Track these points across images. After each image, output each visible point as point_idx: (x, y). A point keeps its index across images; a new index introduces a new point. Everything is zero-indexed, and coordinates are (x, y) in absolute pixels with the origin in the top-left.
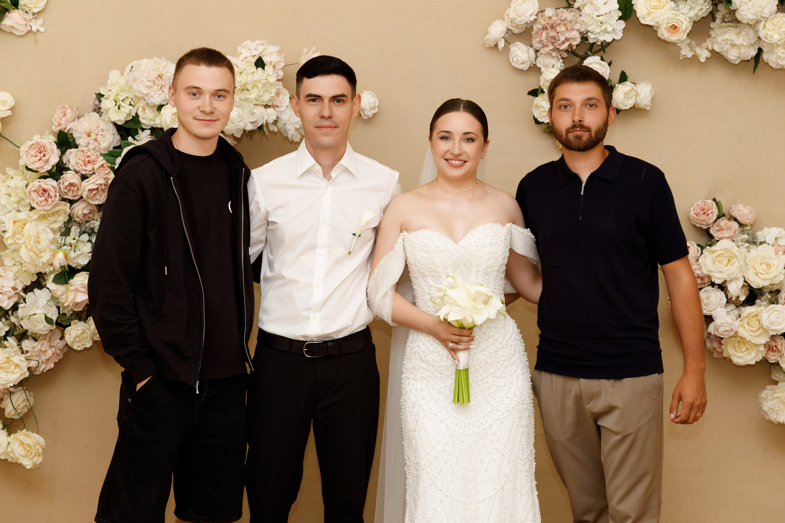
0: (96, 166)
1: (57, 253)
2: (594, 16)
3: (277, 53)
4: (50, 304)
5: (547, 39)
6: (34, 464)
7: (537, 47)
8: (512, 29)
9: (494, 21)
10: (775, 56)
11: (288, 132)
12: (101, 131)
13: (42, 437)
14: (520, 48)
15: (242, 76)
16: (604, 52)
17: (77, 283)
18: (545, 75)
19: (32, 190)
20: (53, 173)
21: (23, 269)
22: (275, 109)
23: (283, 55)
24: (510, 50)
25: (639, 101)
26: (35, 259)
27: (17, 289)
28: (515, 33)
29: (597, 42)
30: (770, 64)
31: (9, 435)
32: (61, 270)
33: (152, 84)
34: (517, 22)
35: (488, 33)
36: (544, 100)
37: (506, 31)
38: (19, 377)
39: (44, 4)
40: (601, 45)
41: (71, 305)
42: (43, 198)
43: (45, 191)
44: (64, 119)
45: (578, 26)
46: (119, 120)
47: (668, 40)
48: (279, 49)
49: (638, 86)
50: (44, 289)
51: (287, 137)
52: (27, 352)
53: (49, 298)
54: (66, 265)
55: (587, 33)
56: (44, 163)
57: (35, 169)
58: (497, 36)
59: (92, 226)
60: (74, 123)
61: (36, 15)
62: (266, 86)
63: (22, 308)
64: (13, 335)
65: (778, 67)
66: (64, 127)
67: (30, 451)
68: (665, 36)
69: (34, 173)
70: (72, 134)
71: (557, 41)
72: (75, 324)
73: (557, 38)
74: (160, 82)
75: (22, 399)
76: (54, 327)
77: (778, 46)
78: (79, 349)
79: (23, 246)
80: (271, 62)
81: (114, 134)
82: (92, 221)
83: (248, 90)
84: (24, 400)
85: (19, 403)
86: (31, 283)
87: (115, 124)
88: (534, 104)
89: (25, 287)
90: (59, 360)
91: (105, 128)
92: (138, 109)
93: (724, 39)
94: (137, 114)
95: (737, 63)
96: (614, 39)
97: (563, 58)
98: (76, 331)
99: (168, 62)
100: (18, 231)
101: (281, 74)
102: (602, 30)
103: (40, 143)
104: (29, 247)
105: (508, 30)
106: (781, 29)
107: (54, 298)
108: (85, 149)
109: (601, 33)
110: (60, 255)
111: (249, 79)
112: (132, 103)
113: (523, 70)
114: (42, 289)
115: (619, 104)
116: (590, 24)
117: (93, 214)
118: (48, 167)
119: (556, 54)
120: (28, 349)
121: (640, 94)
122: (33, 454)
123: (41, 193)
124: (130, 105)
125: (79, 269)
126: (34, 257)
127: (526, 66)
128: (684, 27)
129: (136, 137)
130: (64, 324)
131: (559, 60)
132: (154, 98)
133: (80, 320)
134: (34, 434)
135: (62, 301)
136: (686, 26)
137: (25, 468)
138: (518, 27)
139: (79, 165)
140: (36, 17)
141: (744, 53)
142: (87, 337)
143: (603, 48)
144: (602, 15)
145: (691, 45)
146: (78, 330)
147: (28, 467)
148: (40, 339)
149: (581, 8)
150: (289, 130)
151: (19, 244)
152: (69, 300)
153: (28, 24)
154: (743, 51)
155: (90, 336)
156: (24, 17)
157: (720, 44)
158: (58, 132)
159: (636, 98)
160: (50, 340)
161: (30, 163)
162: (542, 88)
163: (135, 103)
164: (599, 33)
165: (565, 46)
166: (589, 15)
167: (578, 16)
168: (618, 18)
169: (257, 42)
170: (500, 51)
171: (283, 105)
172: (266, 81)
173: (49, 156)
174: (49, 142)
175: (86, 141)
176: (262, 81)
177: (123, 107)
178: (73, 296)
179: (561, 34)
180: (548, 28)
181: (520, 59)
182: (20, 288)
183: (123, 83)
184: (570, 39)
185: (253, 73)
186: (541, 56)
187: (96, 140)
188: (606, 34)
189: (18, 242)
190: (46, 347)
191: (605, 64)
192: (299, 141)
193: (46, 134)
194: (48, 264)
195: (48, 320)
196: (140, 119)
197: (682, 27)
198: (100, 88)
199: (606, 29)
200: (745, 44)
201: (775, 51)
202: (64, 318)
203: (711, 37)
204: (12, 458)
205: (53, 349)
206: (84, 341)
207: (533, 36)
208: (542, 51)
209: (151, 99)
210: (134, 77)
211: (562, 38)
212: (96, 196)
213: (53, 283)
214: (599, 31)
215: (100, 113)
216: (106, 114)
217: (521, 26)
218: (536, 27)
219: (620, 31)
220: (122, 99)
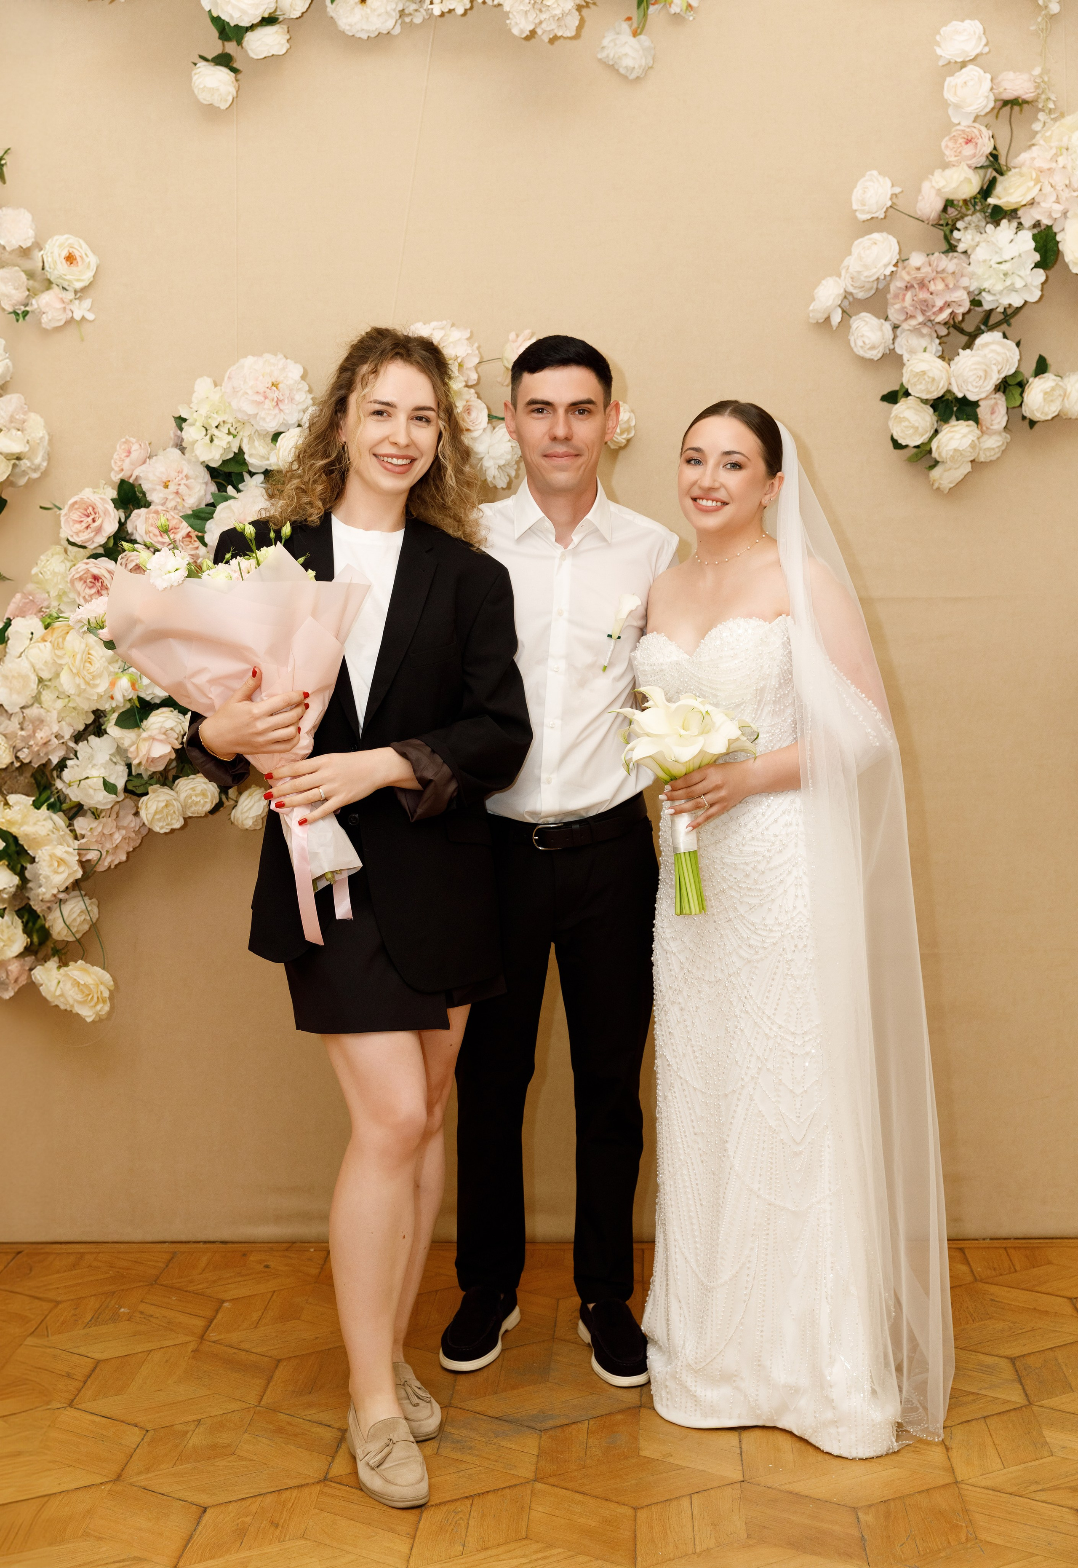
0: (179, 536)
1: (119, 678)
2: (993, 263)
3: (466, 342)
4: (115, 760)
5: (913, 306)
6: (97, 1014)
7: (898, 319)
8: (854, 291)
9: (824, 279)
11: (487, 473)
12: (185, 479)
13: (108, 972)
16: (1009, 325)
17: (155, 726)
18: (910, 365)
19: (75, 577)
20: (110, 548)
21: (71, 705)
23: (476, 345)
24: (850, 327)
25: (1067, 405)
26: (85, 690)
27: (63, 737)
28: (859, 297)
29: (997, 308)
31: (59, 967)
32: (128, 706)
33: (263, 399)
34: (862, 278)
35: (813, 299)
36: (908, 408)
37: (842, 296)
38: (67, 878)
39: (92, 274)
40: (1003, 313)
41: (144, 762)
42: (93, 591)
43: (96, 578)
44: (127, 461)
45: (965, 282)
46: (212, 459)
48: (468, 335)
49: (1066, 380)
50: (105, 736)
51: (486, 480)
52: (83, 837)
53: (113, 750)
54: (135, 697)
55: (980, 293)
56: (93, 533)
57: (80, 544)
58: (830, 303)
60: (143, 467)
61: (81, 293)
63: (72, 767)
64: (60, 810)
66: (128, 474)
67: (89, 995)
69: (81, 550)
70: (140, 485)
71: (930, 307)
72: (154, 791)
73: (930, 303)
74: (274, 394)
75: (79, 911)
76: (122, 796)
78: (162, 831)
79: (66, 668)
80: (457, 357)
81: (206, 484)
84: (82, 912)
85: (75, 915)
86: (84, 726)
87: (208, 467)
88: (892, 416)
89: (76, 733)
90: (134, 849)
91: (191, 473)
92: (242, 440)
94: (240, 449)
96: (1026, 302)
97: (938, 337)
98: (156, 802)
99: (289, 360)
100: (58, 644)
101: (474, 377)
102: (1007, 287)
103: (87, 500)
104: (75, 671)
105: (847, 295)
107: (120, 751)
108: (160, 508)
109: (1005, 292)
110: (124, 682)
112: (232, 430)
113: (871, 360)
114: (103, 735)
115: (1036, 413)
116: (985, 277)
118: (101, 540)
119: (929, 330)
120: (83, 832)
121: (1070, 393)
122: (95, 999)
123: (91, 582)
124: (229, 433)
125: (155, 704)
126: (83, 686)
127: (879, 352)
129: (240, 486)
130: (138, 792)
131: (932, 341)
132: (266, 422)
133: (164, 784)
134: (95, 967)
135: (130, 755)
137: (84, 1020)
138: (864, 287)
139: (151, 535)
140: (80, 296)
142: (174, 812)
143: (1007, 318)
144: (1005, 262)
146: (159, 801)
147: (89, 1020)
148: (101, 816)
149: (969, 252)
150: (488, 468)
151: (61, 664)
152: (141, 755)
153: (68, 307)
155: (178, 810)
156: (60, 296)
158: (119, 481)
159: (1063, 400)
160: (117, 817)
161: (72, 534)
162: (906, 387)
163: (237, 430)
164: (1001, 293)
165: (944, 316)
166: (985, 261)
167: (965, 265)
168: (1033, 265)
169: (434, 324)
170: (834, 328)
171: (476, 427)
173: (102, 521)
174: (101, 499)
175: (161, 495)
177: (217, 437)
178: (147, 748)
179: (936, 295)
180: (916, 286)
181: (867, 341)
182: (67, 736)
183: (215, 397)
184: (953, 303)
186: (903, 335)
187: (177, 493)
188: (1014, 293)
189: (59, 662)
190: (112, 828)
191: (1011, 344)
192: (505, 486)
193: (102, 486)
194: (107, 695)
195: (109, 787)
196: (246, 457)
198: (179, 408)
199: (1013, 284)
202: (137, 782)
204: (66, 1005)
205: (124, 832)
206: (169, 818)
207: (891, 301)
208: (905, 326)
209: (261, 423)
210: (233, 388)
211: (939, 303)
213: (117, 728)
214: (1002, 288)
215: (182, 450)
216: (193, 450)
217: (868, 286)
218: (897, 284)
219: (1036, 287)
220: (216, 425)
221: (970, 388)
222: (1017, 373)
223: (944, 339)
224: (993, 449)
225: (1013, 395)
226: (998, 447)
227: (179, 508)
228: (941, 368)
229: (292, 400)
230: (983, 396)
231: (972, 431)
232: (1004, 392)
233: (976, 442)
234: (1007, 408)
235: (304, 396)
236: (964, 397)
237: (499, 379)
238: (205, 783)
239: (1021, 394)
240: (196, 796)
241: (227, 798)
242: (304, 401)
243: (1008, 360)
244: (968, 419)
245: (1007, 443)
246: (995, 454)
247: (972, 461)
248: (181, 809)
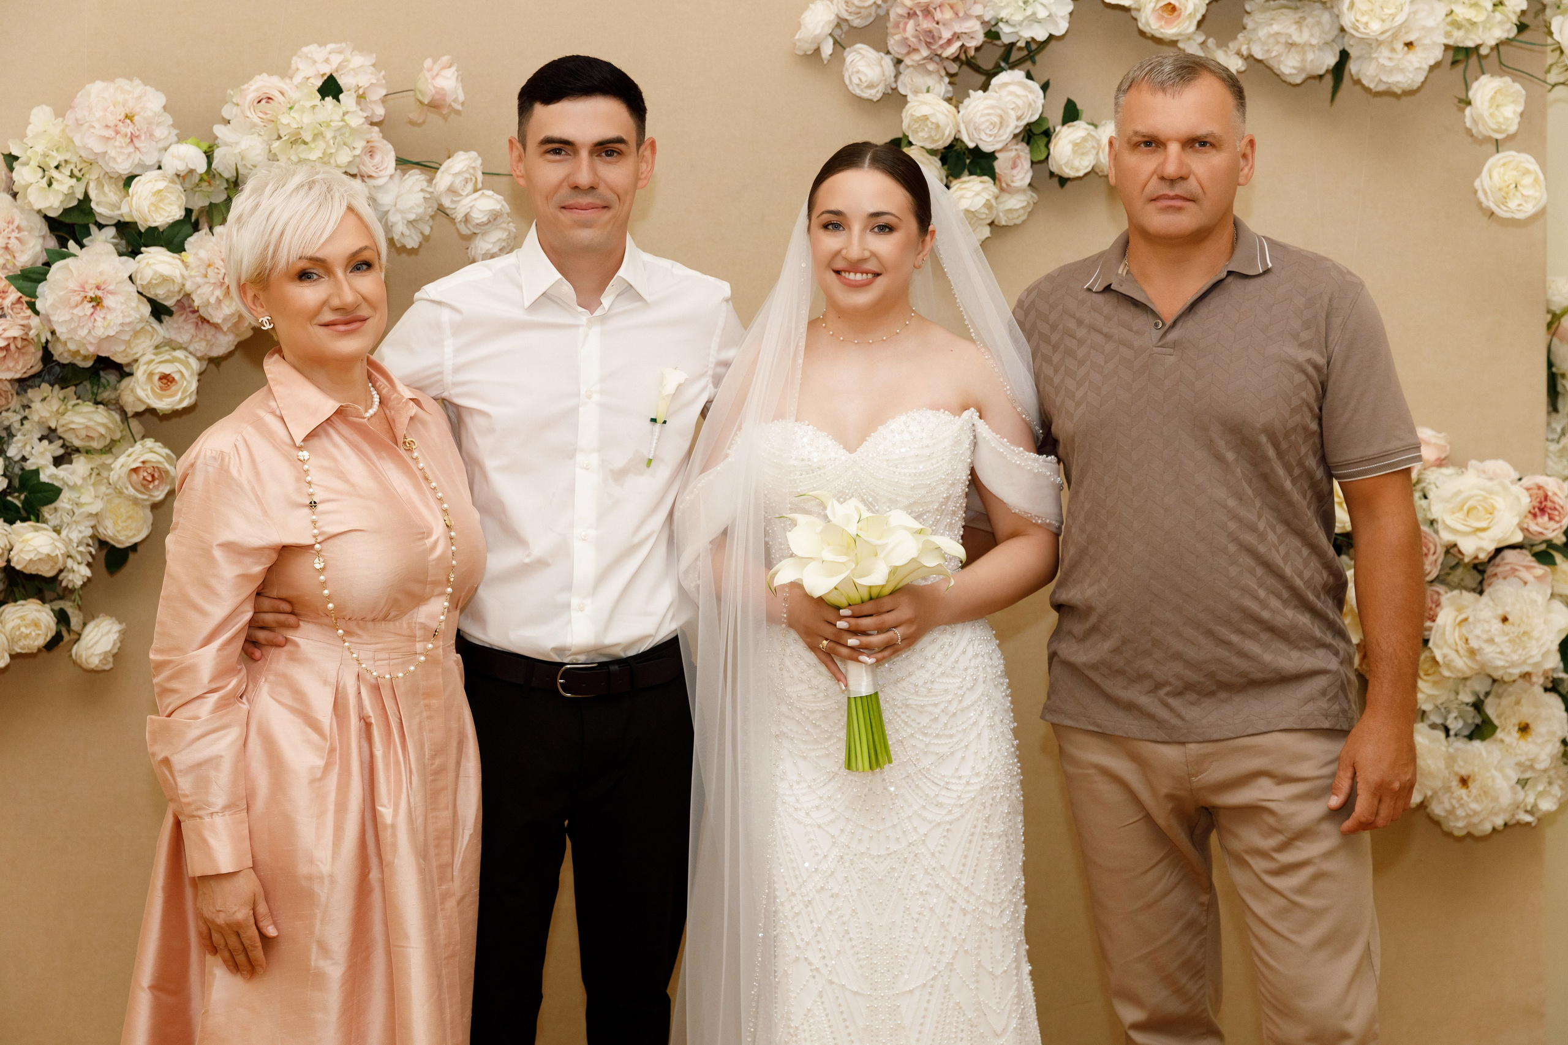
0: (7, 303)
3: (370, 69)
5: (917, 37)
7: (898, 53)
8: (848, 18)
9: (811, 3)
10: (1374, 65)
11: (394, 229)
12: (18, 231)
14: (863, 57)
15: (293, 113)
18: (912, 107)
22: (363, 181)
23: (383, 73)
24: (844, 60)
28: (855, 25)
29: (1019, 41)
30: (1365, 82)
33: (113, 134)
34: (857, 3)
35: (800, 27)
37: (835, 23)
40: (1027, 47)
45: (978, 10)
46: (51, 207)
47: (1158, 35)
48: (374, 61)
49: (1101, 129)
55: (996, 24)
58: (817, 32)
59: (7, 423)
62: (342, 134)
65: (1381, 88)
68: (1153, 27)
71: (937, 39)
73: (936, 34)
74: (128, 128)
77: (1380, 43)
80: (359, 87)
81: (44, 237)
82: (4, 414)
83: (305, 143)
87: (46, 217)
91: (24, 224)
92: (88, 184)
93: (1272, 32)
95: (1299, 81)
96: (1051, 37)
97: (949, 75)
99: (148, 88)
101: (380, 110)
102: (1028, 17)
105: (840, 22)
106: (1385, 10)
109: (1025, 23)
111: (307, 119)
112: (76, 172)
113: (871, 101)
115: (1064, 167)
116: (1002, 4)
117: (7, 398)
119: (936, 66)
124: (72, 175)
127: (878, 92)
128: (1190, 8)
129: (85, 241)
131: (941, 79)
132: (117, 163)
136: (1195, 5)
138: (859, 13)
141: (1312, 61)
143: (1031, 54)
145: (1207, 47)
150: (395, 223)
154: (1310, 56)
157: (1264, 43)
159: (1097, 153)
162: (907, 134)
163: (82, 172)
164: (1021, 23)
165: (953, 50)
169: (331, 46)
170: (826, 62)
171: (381, 174)
172: (341, 124)
176: (333, 124)
177: (57, 180)
179: (944, 25)
180: (919, 13)
181: (863, 79)
183: (55, 131)
184: (964, 35)
185: (314, 107)
186: (908, 71)
187: (6, 248)
188: (1036, 24)
191: (1035, 86)
192: (416, 246)
196: (93, 205)
197: (1186, 8)
198: (10, 143)
199: (1034, 14)
200: (1314, 42)
201: (1374, 55)
203: (1245, 28)
207: (890, 30)
208: (908, 61)
209: (112, 164)
210: (77, 120)
211: (946, 35)
212: (6, 361)
214: (1021, 19)
215: (15, 195)
216: (25, 197)
217: (864, 12)
218: (895, 12)
219: (1063, 17)
220: (56, 164)
221: (983, 137)
222: (1041, 119)
223: (954, 79)
224: (1017, 210)
225: (1038, 146)
226: (1023, 208)
227: (9, 267)
228: (947, 113)
229: (151, 135)
230: (998, 146)
231: (986, 188)
232: (1028, 143)
233: (993, 202)
234: (1032, 163)
235: (166, 132)
236: (977, 148)
237: (411, 116)
238: (39, 611)
239: (1047, 146)
240: (26, 627)
241: (69, 631)
242: (166, 138)
243: (1030, 105)
244: (983, 174)
245: (1034, 203)
246: (1019, 216)
247: (991, 224)
248: (6, 643)
